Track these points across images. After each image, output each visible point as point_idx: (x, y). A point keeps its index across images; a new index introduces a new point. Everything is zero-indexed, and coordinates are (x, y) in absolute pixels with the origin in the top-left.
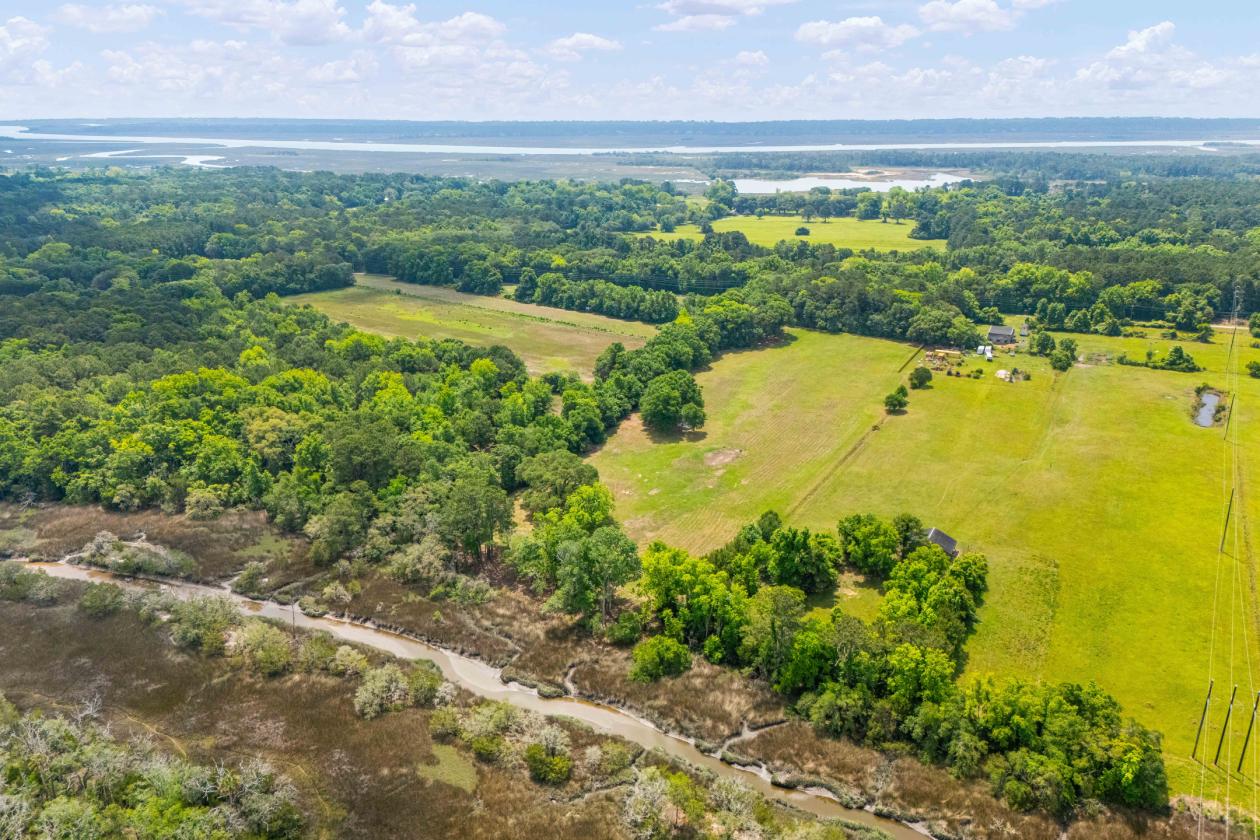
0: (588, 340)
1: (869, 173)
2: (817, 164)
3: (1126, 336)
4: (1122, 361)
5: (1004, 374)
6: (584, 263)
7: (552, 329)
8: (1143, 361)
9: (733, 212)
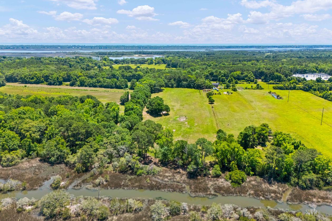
0: (106, 94)
1: (139, 56)
2: (125, 54)
3: (240, 84)
4: (246, 88)
5: (226, 93)
6: (89, 74)
7: (91, 92)
8: (251, 88)
9: (114, 63)
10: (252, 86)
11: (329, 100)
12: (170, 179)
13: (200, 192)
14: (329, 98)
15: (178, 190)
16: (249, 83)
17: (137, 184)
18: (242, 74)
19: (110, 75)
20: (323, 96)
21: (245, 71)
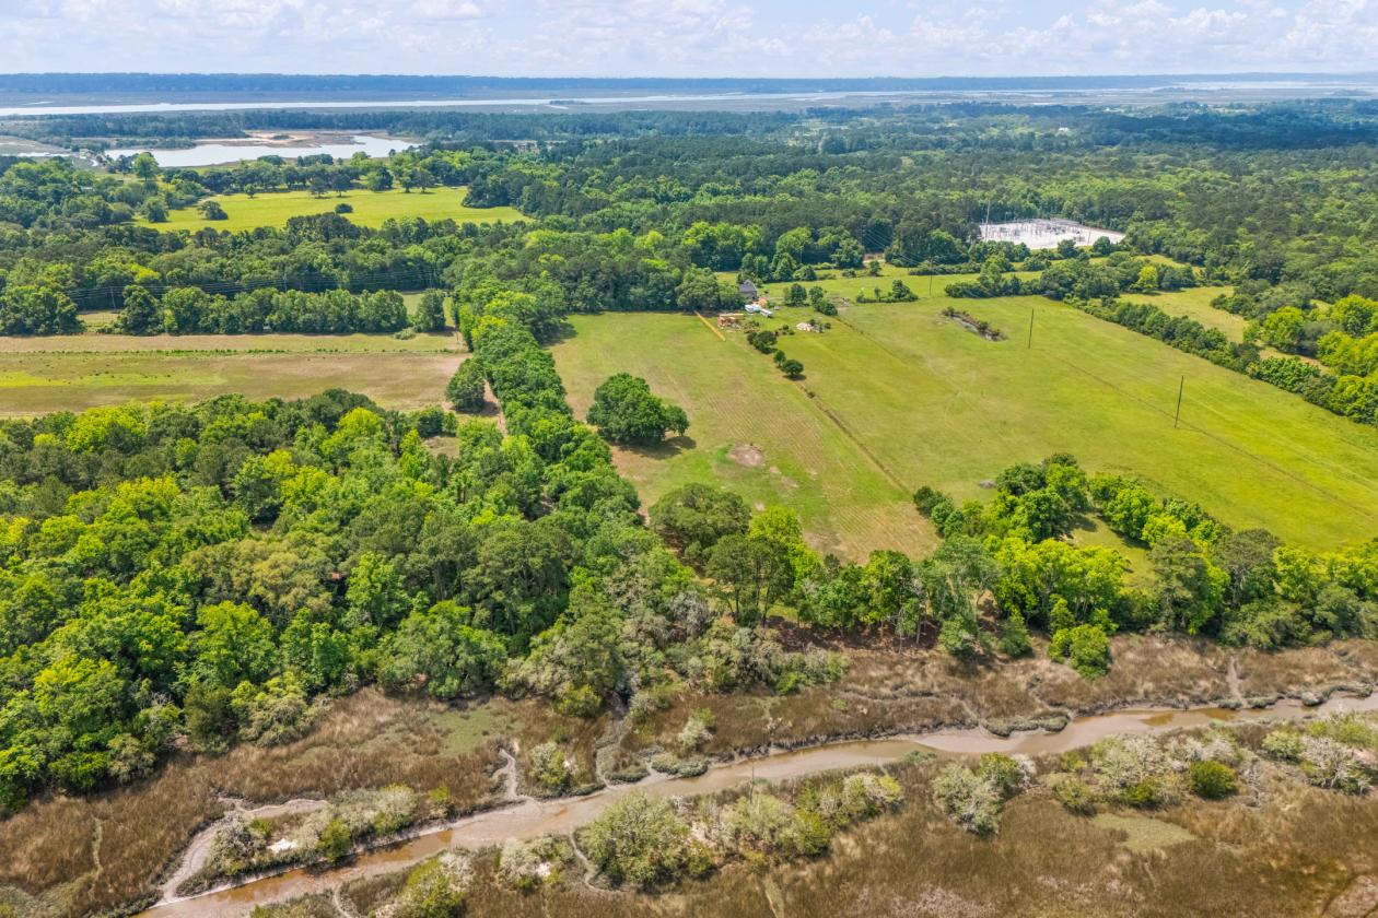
1: (276, 138)
2: (201, 128)
4: (860, 300)
5: (804, 326)
6: (191, 269)
7: (262, 362)
8: (873, 297)
9: (208, 191)
10: (877, 291)
11: (1144, 333)
12: (896, 688)
13: (1013, 712)
14: (1142, 323)
15: (948, 721)
16: (853, 275)
17: (811, 723)
18: (815, 237)
19: (289, 269)
20: (1121, 316)
21: (821, 224)
